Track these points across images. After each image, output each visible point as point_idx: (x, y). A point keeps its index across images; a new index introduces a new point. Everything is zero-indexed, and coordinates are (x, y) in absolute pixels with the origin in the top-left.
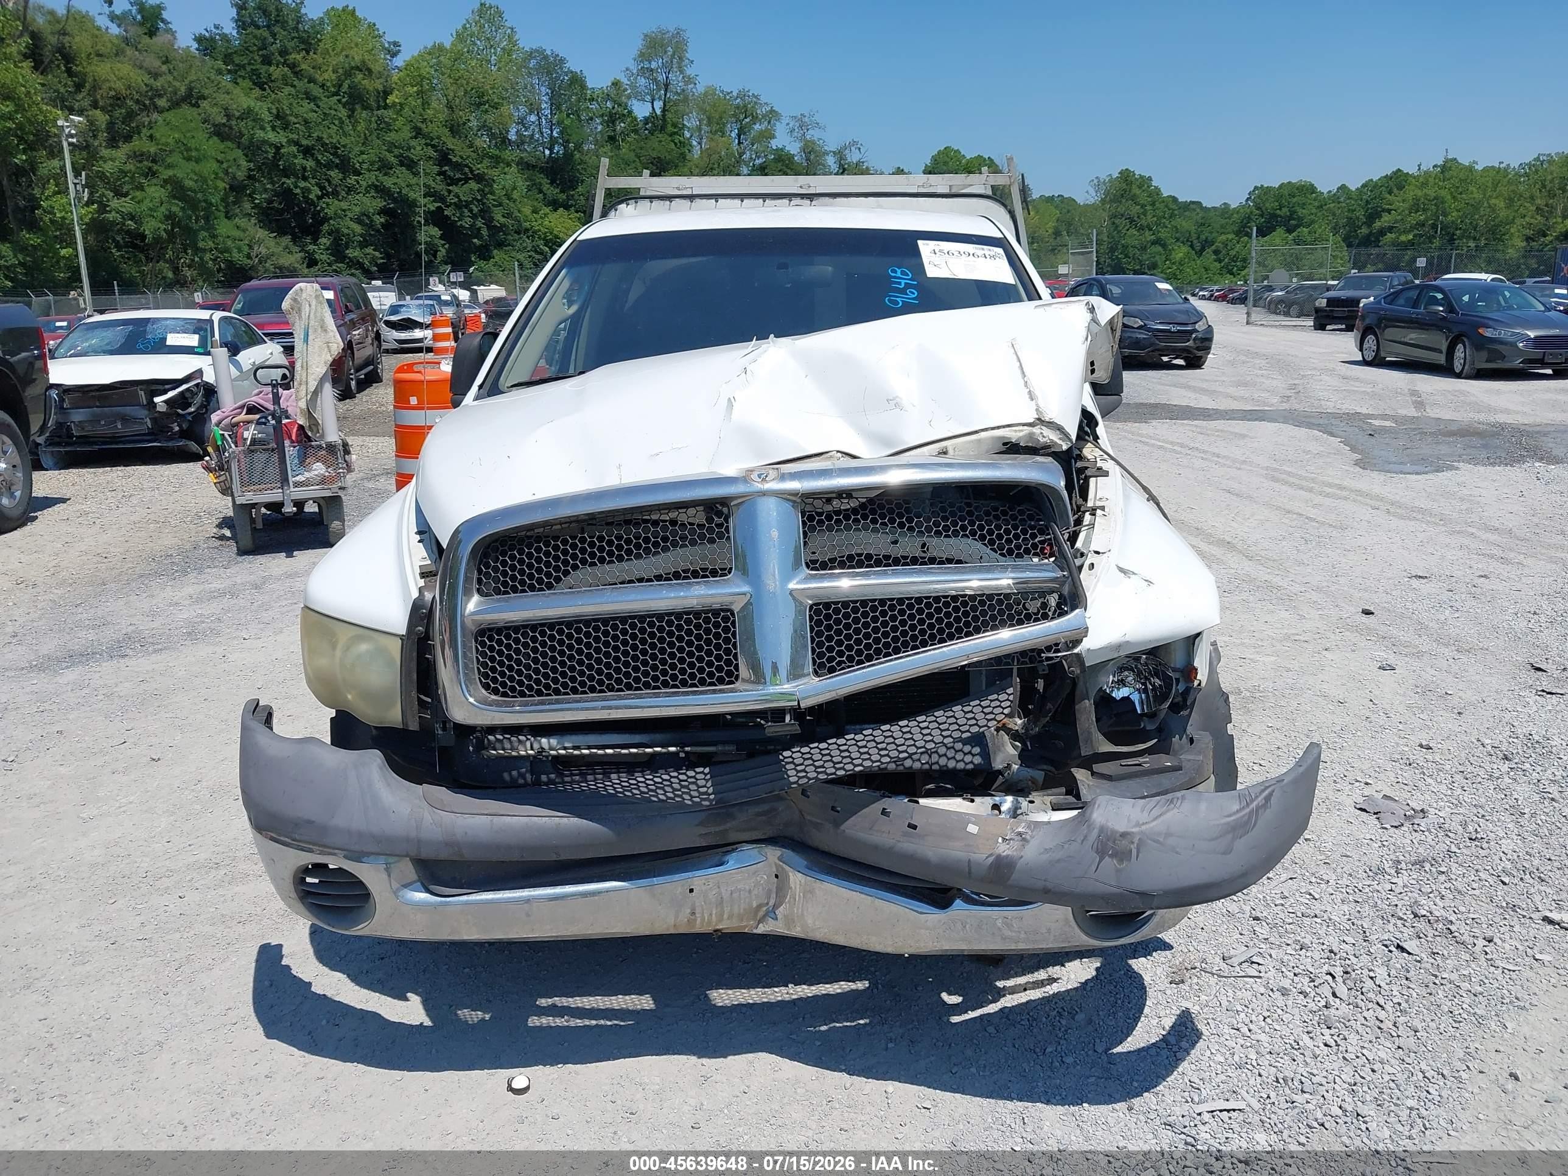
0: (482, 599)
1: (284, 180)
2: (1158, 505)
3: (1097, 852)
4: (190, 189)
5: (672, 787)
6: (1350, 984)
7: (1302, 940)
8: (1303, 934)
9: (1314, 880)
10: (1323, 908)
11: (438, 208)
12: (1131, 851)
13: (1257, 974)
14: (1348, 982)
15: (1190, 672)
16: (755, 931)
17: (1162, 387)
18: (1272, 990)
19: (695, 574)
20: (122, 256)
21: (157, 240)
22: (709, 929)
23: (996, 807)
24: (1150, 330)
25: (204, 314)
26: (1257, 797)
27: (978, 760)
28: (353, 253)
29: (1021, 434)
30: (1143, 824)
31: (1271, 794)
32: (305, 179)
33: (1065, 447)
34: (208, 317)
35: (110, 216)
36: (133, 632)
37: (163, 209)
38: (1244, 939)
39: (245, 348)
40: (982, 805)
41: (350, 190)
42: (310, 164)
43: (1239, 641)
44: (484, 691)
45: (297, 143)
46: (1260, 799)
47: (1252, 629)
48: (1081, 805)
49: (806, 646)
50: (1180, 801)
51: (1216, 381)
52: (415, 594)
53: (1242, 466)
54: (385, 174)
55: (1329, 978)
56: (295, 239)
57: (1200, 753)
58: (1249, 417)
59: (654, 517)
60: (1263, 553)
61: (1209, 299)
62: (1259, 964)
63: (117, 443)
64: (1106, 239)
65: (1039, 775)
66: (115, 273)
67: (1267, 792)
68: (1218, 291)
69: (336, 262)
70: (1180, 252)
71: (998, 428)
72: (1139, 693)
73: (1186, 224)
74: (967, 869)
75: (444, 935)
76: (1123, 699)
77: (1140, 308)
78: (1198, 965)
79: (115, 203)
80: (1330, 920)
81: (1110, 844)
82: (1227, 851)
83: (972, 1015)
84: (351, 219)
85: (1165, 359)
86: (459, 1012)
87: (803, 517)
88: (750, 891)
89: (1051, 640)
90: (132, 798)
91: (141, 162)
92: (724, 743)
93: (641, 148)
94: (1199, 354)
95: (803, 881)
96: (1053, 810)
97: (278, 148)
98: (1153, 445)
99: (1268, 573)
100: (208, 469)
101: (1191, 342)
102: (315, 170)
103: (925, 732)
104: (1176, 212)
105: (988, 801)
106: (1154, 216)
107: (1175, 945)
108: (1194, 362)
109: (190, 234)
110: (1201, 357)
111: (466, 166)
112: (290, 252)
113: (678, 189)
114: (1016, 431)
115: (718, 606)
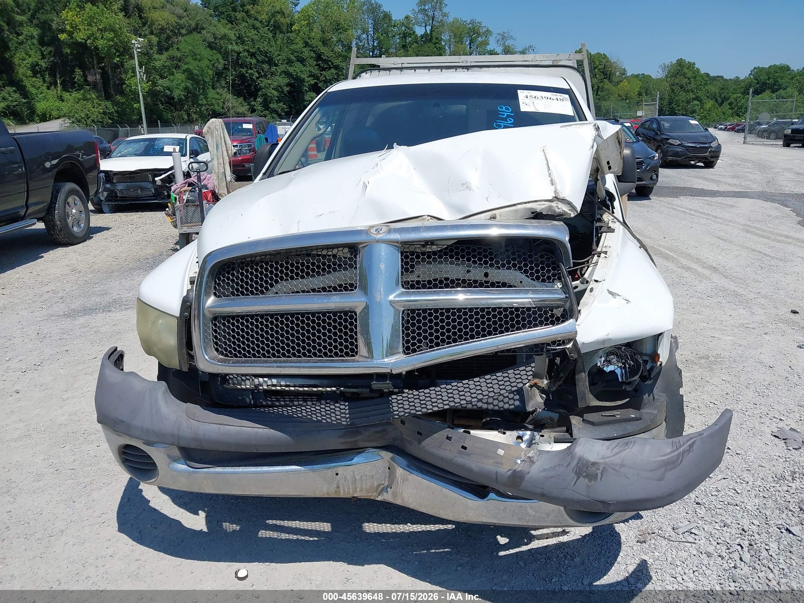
0: (217, 299)
1: (241, 69)
2: (646, 250)
3: (576, 474)
4: (196, 75)
5: (321, 414)
6: (753, 552)
7: (726, 520)
8: (727, 516)
9: (738, 481)
10: (742, 500)
11: (315, 83)
12: (597, 475)
13: (693, 541)
14: (751, 551)
15: (655, 356)
16: (377, 499)
17: (689, 178)
18: (701, 553)
19: (335, 289)
20: (164, 108)
21: (180, 100)
22: (350, 496)
23: (520, 437)
24: (684, 146)
25: (182, 136)
26: (684, 444)
27: (517, 403)
28: (273, 106)
29: (543, 207)
30: (607, 457)
31: (694, 443)
32: (251, 69)
33: (573, 215)
34: (184, 137)
35: (158, 88)
36: (118, 298)
37: (183, 85)
38: (689, 517)
39: (202, 153)
40: (509, 437)
41: (273, 74)
42: (254, 61)
43: (712, 327)
44: (215, 352)
45: (248, 51)
46: (686, 446)
47: (722, 319)
48: (572, 441)
49: (399, 336)
50: (632, 444)
51: (720, 175)
52: (185, 294)
53: (729, 224)
54: (290, 66)
55: (739, 548)
56: (245, 99)
57: (656, 408)
58: (737, 195)
59: (324, 252)
60: (734, 274)
61: (724, 130)
62: (695, 535)
63: (138, 200)
64: (667, 97)
65: (555, 416)
66: (160, 117)
67: (689, 443)
68: (729, 125)
69: (265, 110)
70: (709, 104)
71: (529, 202)
72: (621, 368)
73: (713, 89)
74: (495, 477)
75: (196, 489)
76: (611, 371)
77: (679, 134)
78: (656, 531)
79: (160, 82)
80: (746, 508)
81: (584, 469)
82: (660, 479)
83: (512, 551)
84: (273, 89)
85: (692, 162)
86: (224, 524)
87: (402, 256)
88: (373, 476)
89: (553, 338)
90: (89, 389)
91: (173, 61)
92: (362, 387)
93: (419, 51)
94: (712, 160)
95: (403, 473)
96: (555, 442)
97: (239, 53)
98: (679, 210)
99: (736, 286)
100: (168, 215)
101: (708, 153)
102: (256, 65)
103: (489, 385)
104: (708, 82)
105: (515, 434)
106: (695, 84)
107: (644, 517)
108: (709, 164)
109: (195, 97)
110: (713, 162)
111: (330, 61)
112: (243, 106)
113: (394, 64)
114: (540, 205)
115: (347, 309)
